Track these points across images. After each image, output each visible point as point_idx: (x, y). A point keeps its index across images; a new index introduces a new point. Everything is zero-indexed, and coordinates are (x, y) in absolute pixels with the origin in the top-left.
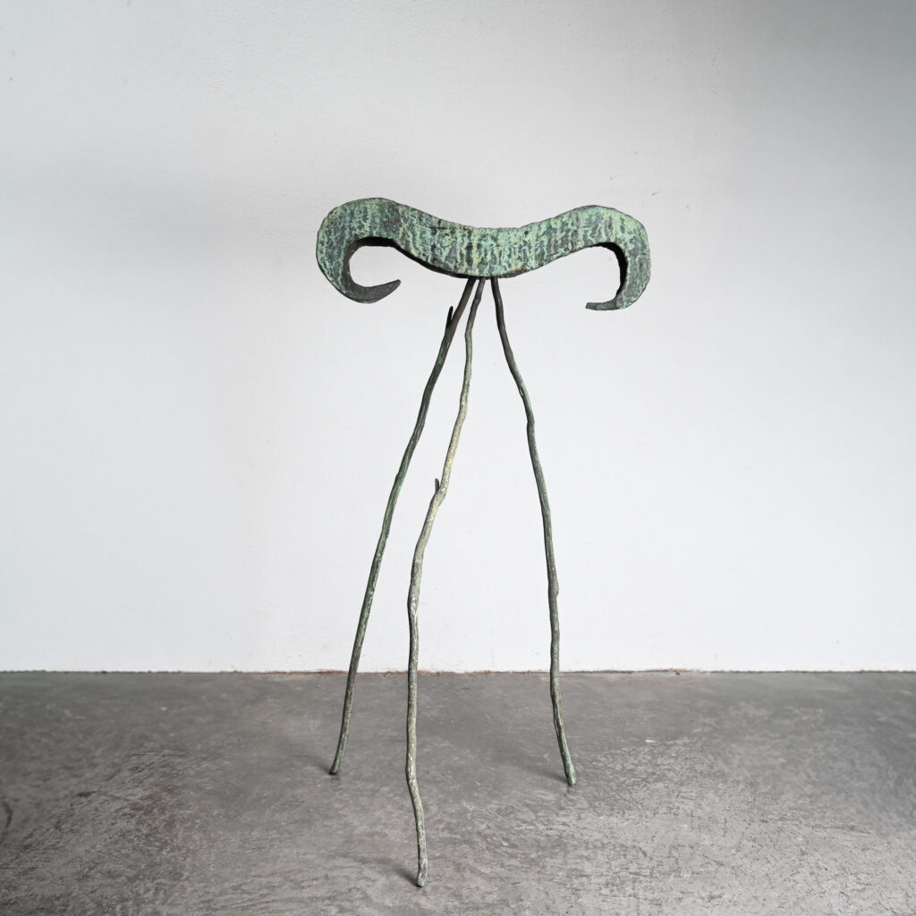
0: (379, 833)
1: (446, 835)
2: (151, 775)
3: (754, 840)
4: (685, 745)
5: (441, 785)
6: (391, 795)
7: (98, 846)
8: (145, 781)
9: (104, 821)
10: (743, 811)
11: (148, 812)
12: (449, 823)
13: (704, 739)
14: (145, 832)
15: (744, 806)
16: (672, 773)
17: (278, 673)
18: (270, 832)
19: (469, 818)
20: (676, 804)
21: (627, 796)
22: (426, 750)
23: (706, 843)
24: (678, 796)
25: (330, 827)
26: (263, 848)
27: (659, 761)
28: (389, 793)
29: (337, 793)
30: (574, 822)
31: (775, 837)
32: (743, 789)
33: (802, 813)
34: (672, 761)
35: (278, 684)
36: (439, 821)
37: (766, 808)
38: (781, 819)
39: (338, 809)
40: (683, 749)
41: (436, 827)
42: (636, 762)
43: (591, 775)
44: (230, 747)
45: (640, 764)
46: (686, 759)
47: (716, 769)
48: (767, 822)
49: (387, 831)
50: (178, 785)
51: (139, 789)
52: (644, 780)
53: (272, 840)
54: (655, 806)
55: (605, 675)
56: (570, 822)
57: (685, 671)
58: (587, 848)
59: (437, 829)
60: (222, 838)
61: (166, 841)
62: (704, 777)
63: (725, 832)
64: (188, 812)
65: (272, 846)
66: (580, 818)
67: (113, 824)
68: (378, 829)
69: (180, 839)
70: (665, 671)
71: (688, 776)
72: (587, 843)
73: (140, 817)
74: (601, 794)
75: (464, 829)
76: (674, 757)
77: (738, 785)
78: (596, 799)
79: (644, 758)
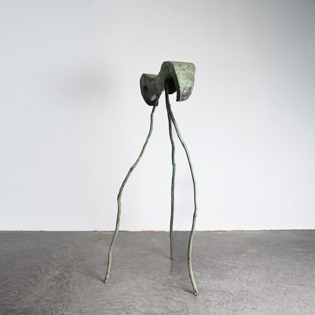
0: (139, 287)
1: (162, 287)
2: (61, 266)
3: (268, 289)
4: (245, 256)
5: (161, 270)
6: (144, 273)
7: (43, 291)
9: (45, 282)
10: (264, 279)
11: (60, 279)
12: (163, 283)
13: (251, 254)
14: (59, 286)
15: (265, 277)
16: (240, 266)
17: (105, 231)
18: (102, 286)
19: (170, 281)
20: (242, 277)
21: (225, 274)
22: (155, 258)
23: (252, 290)
24: (242, 274)
25: (123, 284)
26: (100, 292)
27: (236, 262)
28: (143, 273)
29: (125, 273)
30: (207, 283)
31: (275, 288)
32: (264, 272)
33: (285, 279)
34: (240, 262)
35: (105, 235)
36: (160, 282)
37: (272, 278)
38: (278, 282)
39: (125, 278)
40: (244, 258)
41: (159, 284)
42: (228, 262)
43: (213, 267)
44: (88, 257)
46: (245, 261)
47: (255, 264)
48: (273, 283)
49: (142, 286)
50: (70, 270)
51: (56, 271)
52: (230, 268)
53: (102, 289)
54: (234, 277)
55: (217, 232)
56: (205, 283)
57: (245, 231)
58: (211, 292)
59: (159, 285)
60: (85, 288)
61: (66, 289)
62: (251, 267)
63: (258, 286)
64: (74, 279)
65: (102, 291)
66: (208, 281)
67: (48, 283)
68: (139, 285)
69: (71, 288)
70: (238, 231)
71: (246, 267)
72: (211, 290)
73: (57, 281)
74: (216, 273)
75: (169, 285)
76: (241, 260)
77: (263, 270)
78: (214, 275)
79: (230, 261)
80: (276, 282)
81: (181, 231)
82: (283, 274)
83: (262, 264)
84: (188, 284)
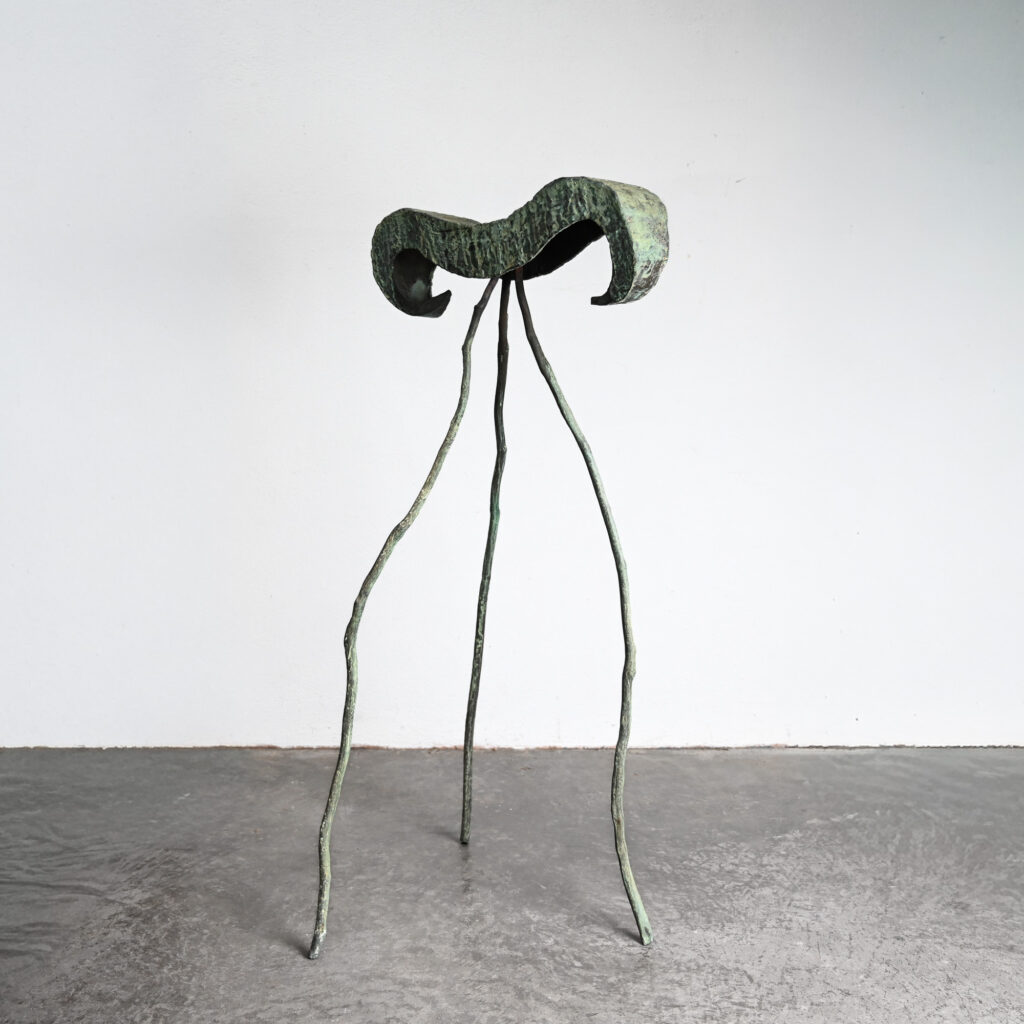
0: (422, 949)
1: (505, 951)
2: (151, 874)
3: (888, 963)
4: (796, 840)
5: (498, 888)
6: (438, 901)
7: (88, 961)
8: (144, 881)
9: (95, 930)
10: (871, 925)
11: (147, 920)
12: (508, 938)
13: (819, 833)
14: (143, 944)
15: (873, 919)
16: (781, 876)
17: (303, 748)
19: (533, 930)
20: (788, 916)
21: (727, 905)
23: (827, 965)
24: (789, 905)
25: (364, 940)
27: (765, 860)
28: (435, 898)
29: (373, 898)
30: (662, 937)
31: (913, 959)
32: (870, 897)
33: (946, 928)
34: (781, 860)
35: (303, 762)
36: (495, 934)
37: (901, 922)
38: (920, 936)
39: (373, 918)
40: (794, 846)
41: (493, 941)
42: (737, 861)
43: (682, 877)
44: (245, 839)
45: (742, 864)
46: (798, 858)
47: (836, 871)
48: (902, 939)
49: (432, 946)
50: (182, 886)
51: (137, 891)
52: (747, 884)
54: (762, 917)
55: (696, 752)
58: (679, 971)
59: (494, 945)
60: (234, 953)
61: (168, 956)
62: (822, 881)
63: (850, 952)
64: (195, 919)
66: (669, 932)
67: (105, 934)
68: (422, 943)
69: (185, 954)
70: (769, 747)
71: (801, 880)
73: (137, 926)
74: (695, 902)
75: (526, 945)
76: (783, 856)
77: (865, 891)
78: (689, 907)
79: (746, 856)
80: (916, 937)
81: (569, 746)
82: (940, 905)
83: (861, 871)
84: (596, 941)
